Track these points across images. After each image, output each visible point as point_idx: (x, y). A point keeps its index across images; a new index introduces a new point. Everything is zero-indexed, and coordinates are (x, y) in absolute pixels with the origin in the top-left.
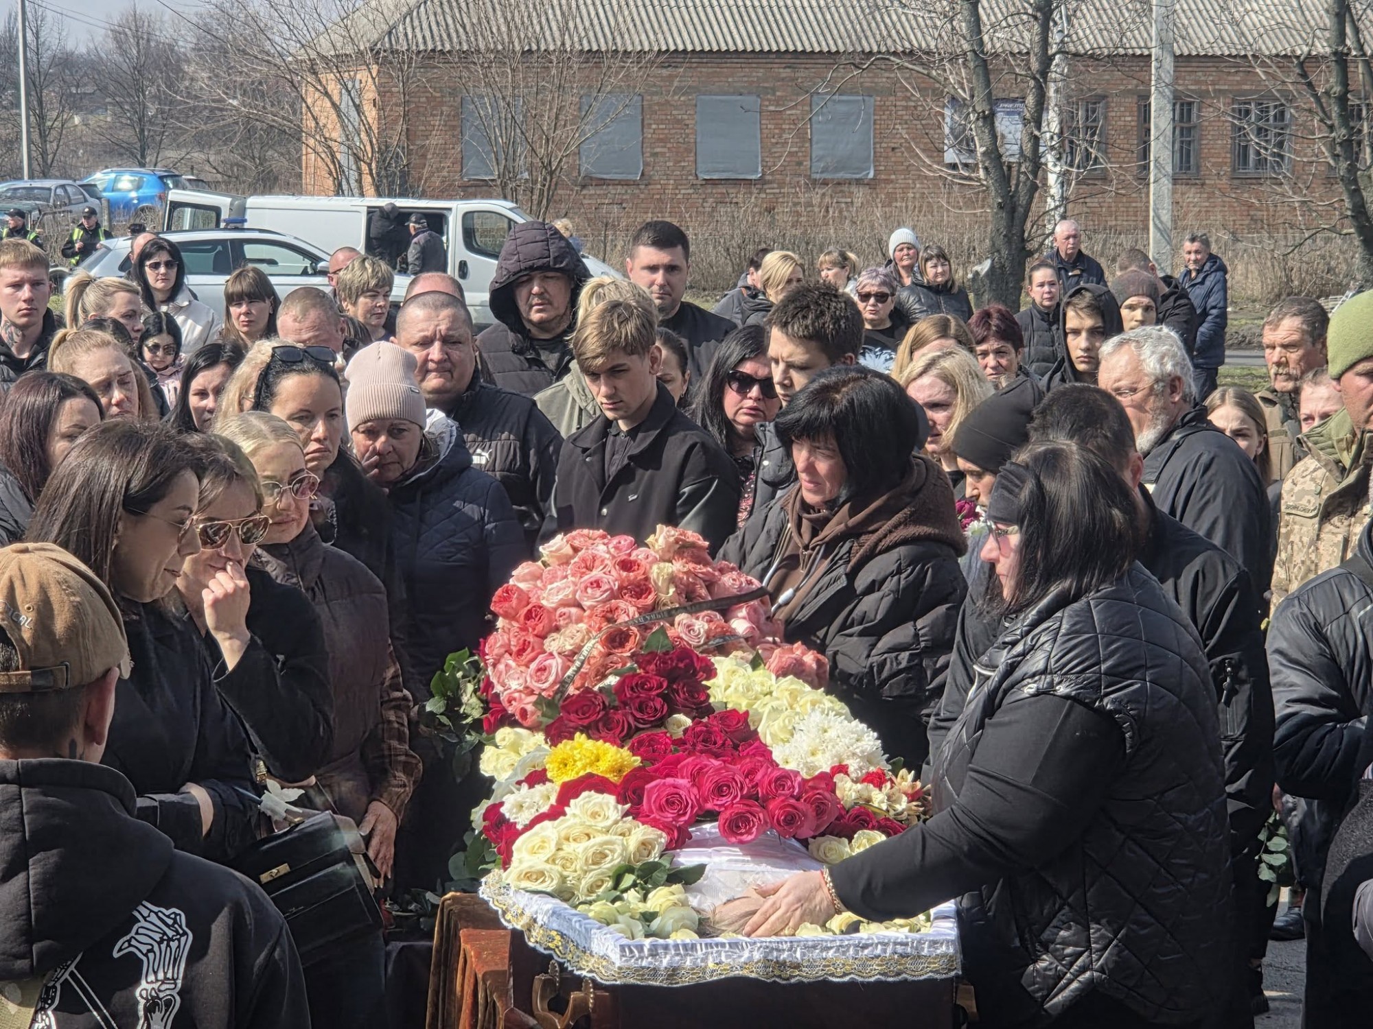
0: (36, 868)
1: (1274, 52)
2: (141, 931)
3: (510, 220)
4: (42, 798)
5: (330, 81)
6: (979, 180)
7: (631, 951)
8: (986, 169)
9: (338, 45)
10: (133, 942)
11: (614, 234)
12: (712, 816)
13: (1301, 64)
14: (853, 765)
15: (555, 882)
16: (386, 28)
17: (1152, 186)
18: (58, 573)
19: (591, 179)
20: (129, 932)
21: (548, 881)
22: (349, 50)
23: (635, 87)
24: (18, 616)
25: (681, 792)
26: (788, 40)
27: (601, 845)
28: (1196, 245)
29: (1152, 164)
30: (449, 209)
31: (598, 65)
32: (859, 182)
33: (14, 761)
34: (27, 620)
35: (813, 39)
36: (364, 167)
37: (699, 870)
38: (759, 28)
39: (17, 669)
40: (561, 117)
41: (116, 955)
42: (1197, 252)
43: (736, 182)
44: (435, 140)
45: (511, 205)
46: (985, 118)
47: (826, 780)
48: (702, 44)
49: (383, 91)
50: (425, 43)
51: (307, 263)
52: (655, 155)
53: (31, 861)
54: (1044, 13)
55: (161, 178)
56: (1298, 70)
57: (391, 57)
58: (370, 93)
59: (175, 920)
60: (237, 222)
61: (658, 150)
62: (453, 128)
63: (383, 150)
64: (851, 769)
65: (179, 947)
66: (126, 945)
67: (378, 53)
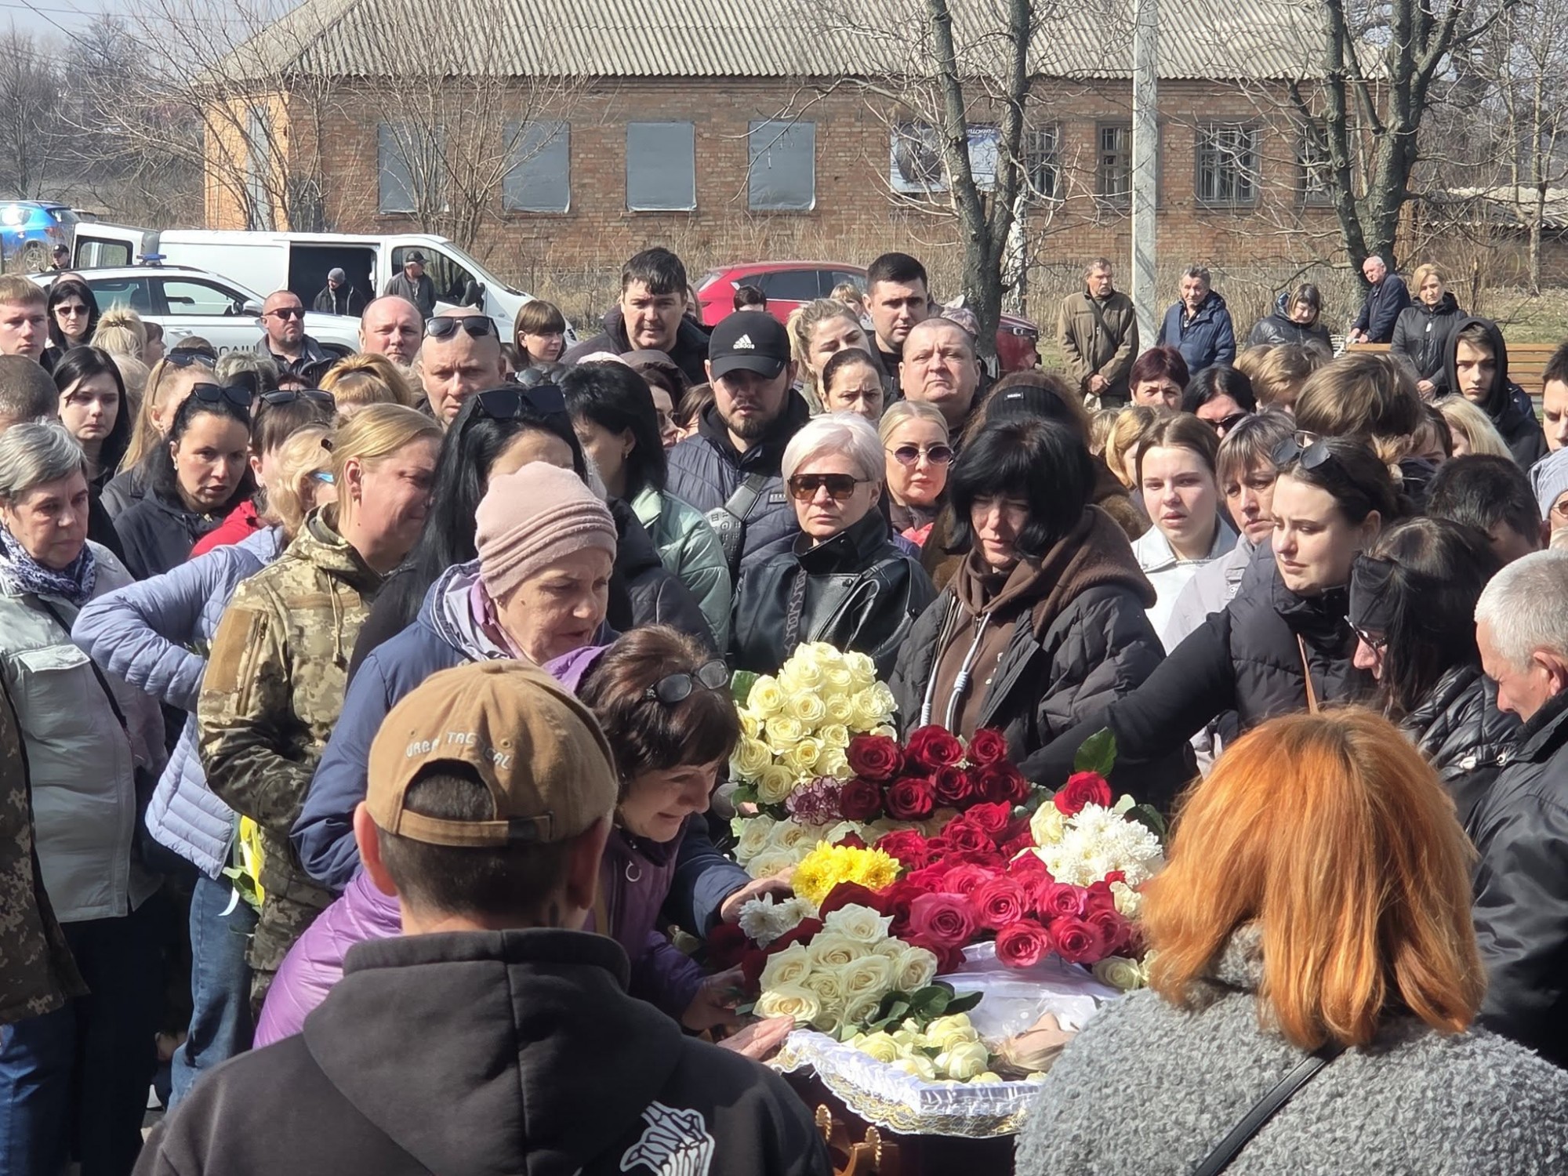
0: (528, 1062)
1: (1265, 75)
2: (653, 1137)
3: (442, 255)
4: (533, 977)
5: (238, 105)
6: (950, 211)
7: (934, 1098)
8: (959, 199)
9: (248, 69)
10: (644, 1152)
11: (541, 270)
12: (988, 934)
13: (1294, 88)
14: (1130, 871)
15: (814, 1009)
16: (297, 50)
17: (1134, 217)
18: (540, 700)
19: (516, 211)
20: (638, 1139)
21: (806, 1010)
22: (259, 74)
23: (564, 114)
24: (492, 755)
25: (957, 911)
26: (724, 63)
27: (865, 966)
28: (1195, 281)
29: (1134, 194)
30: (378, 244)
31: (526, 90)
32: (800, 214)
33: (497, 933)
34: (503, 759)
35: (751, 62)
36: (277, 201)
37: (977, 997)
38: (693, 52)
39: (491, 819)
40: (486, 146)
41: (624, 1168)
42: (1196, 288)
43: (669, 215)
44: (350, 172)
45: (443, 240)
46: (958, 144)
47: (1101, 892)
48: (633, 68)
49: (295, 120)
50: (339, 68)
51: (231, 302)
52: (584, 186)
53: (521, 1054)
54: (1022, 32)
55: (49, 211)
56: (1291, 94)
57: (304, 82)
58: (281, 120)
59: (691, 1123)
60: (153, 259)
61: (586, 181)
62: (370, 158)
63: (294, 183)
64: (1128, 876)
65: (699, 1156)
66: (636, 1155)
67: (290, 78)
